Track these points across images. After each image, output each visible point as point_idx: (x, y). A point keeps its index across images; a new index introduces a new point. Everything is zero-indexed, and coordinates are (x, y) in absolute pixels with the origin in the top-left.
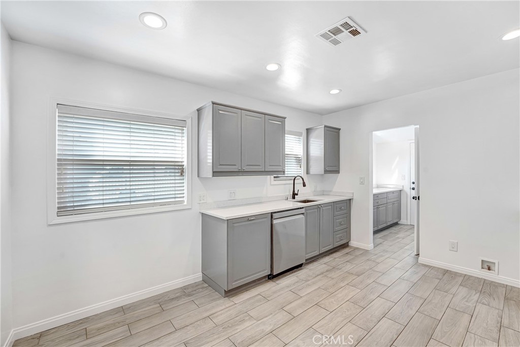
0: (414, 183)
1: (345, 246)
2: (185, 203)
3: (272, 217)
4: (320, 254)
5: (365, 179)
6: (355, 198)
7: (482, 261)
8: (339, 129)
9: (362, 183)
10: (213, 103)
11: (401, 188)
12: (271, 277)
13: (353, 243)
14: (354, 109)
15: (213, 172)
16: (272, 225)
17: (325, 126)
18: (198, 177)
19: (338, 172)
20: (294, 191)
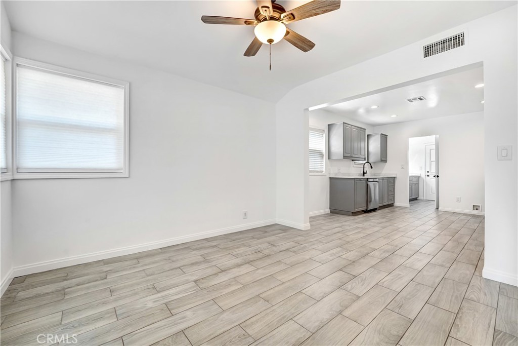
0: (428, 172)
1: (391, 205)
2: (324, 172)
3: (367, 180)
4: (383, 206)
5: (405, 165)
6: (398, 177)
7: (474, 206)
8: (387, 136)
9: (402, 168)
10: (344, 123)
11: (419, 175)
12: (367, 211)
13: (397, 204)
14: (397, 124)
15: (344, 156)
16: (367, 184)
17: (381, 134)
18: (329, 159)
19: (386, 161)
20: (364, 171)
